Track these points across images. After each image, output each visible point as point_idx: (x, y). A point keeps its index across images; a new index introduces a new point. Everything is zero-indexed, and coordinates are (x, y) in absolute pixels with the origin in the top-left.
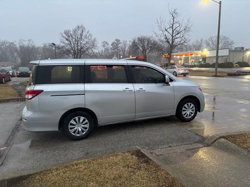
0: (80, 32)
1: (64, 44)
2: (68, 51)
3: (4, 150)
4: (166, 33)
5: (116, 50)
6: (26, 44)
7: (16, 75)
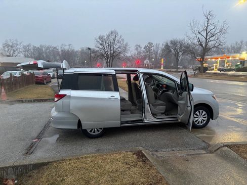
0: (113, 37)
1: (98, 49)
2: (102, 55)
3: (36, 142)
4: (199, 36)
5: (148, 53)
6: (66, 48)
7: (56, 76)
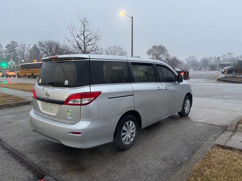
4: (78, 39)
5: (12, 53)
